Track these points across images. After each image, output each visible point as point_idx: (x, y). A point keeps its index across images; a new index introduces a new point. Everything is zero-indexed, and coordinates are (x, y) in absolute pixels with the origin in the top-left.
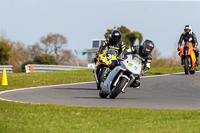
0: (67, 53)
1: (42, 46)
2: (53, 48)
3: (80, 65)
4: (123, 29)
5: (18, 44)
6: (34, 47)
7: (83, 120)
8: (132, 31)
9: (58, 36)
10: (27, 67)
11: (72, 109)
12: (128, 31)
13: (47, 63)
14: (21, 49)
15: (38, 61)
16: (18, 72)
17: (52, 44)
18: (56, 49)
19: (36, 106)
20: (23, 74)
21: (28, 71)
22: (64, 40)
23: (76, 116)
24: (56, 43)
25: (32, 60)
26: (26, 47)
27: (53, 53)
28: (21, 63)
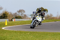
0: (25, 15)
1: (18, 13)
2: (21, 14)
3: (29, 19)
4: (42, 8)
5: (10, 13)
6: (15, 14)
7: (30, 35)
8: (44, 9)
9: (22, 10)
10: (13, 20)
11: (27, 32)
12: (43, 8)
13: (19, 18)
14: (11, 14)
15: (17, 18)
16: (10, 21)
17: (21, 13)
18: (22, 14)
19: (16, 31)
20: (12, 22)
21: (13, 21)
22: (24, 11)
23: (28, 34)
24: (22, 12)
25: (15, 17)
26: (13, 14)
27: (21, 15)
28: (11, 18)
